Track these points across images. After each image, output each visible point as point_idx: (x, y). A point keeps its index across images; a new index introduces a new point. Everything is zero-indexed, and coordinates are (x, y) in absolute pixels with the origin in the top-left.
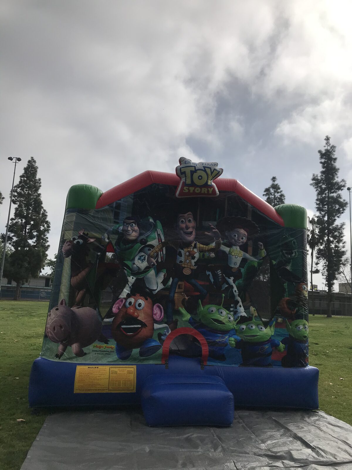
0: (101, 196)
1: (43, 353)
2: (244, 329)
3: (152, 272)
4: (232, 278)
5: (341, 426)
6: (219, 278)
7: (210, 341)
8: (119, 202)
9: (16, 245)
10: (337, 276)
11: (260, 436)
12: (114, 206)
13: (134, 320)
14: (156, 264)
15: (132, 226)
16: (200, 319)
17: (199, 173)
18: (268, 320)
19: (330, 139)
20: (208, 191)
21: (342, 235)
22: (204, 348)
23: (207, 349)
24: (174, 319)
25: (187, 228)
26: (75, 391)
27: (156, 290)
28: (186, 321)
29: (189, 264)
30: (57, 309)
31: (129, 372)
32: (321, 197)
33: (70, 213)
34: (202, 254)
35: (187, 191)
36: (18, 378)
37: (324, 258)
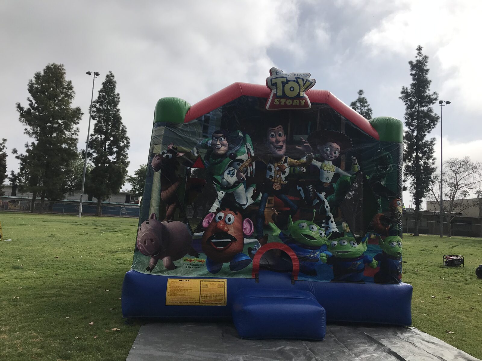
0: (189, 109)
1: (134, 266)
2: (336, 245)
3: (242, 187)
4: (324, 194)
5: (436, 342)
6: (310, 193)
7: (301, 256)
8: (208, 115)
9: (96, 161)
10: (425, 194)
11: (354, 350)
12: (203, 119)
13: (224, 234)
14: (246, 179)
15: (221, 140)
16: (290, 235)
17: (291, 84)
18: (360, 236)
19: (422, 49)
20: (300, 103)
21: (432, 151)
22: (295, 263)
23: (297, 264)
24: (264, 234)
25: (277, 142)
26: (168, 303)
27: (246, 205)
28: (276, 236)
29: (279, 179)
30: (148, 223)
31: (220, 286)
32: (411, 111)
33: (158, 127)
34: (292, 169)
35: (278, 103)
36: (108, 290)
37: (411, 175)
